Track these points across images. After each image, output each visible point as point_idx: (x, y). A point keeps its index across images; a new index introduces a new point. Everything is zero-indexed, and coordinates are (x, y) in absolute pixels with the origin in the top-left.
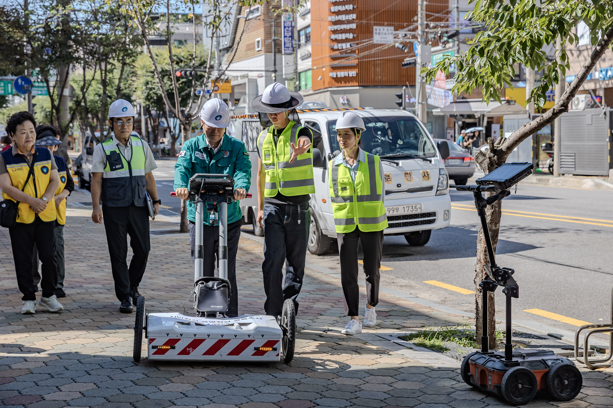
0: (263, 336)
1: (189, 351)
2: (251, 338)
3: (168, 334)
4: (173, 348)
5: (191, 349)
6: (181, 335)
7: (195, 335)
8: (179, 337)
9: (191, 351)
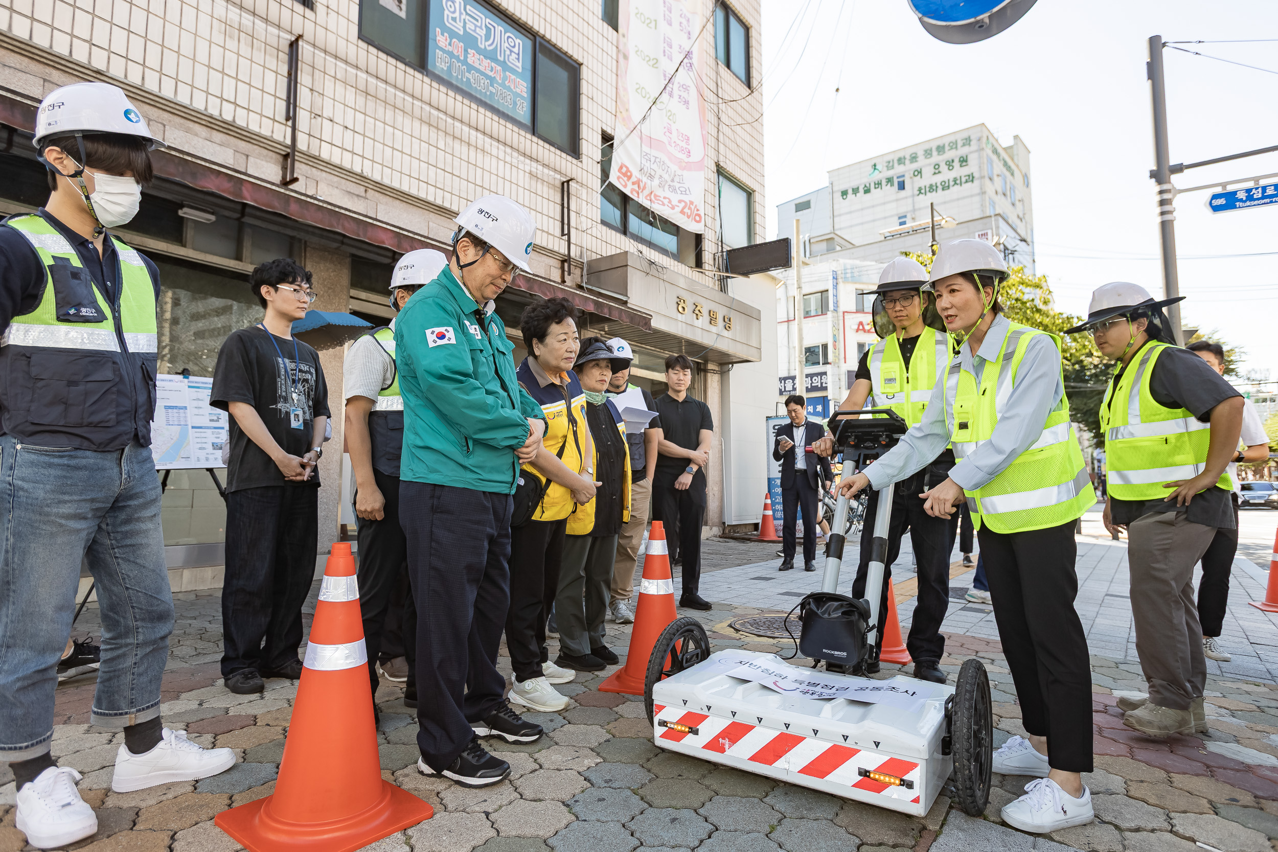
0: (877, 744)
1: (723, 744)
2: (849, 744)
3: (685, 702)
4: (696, 732)
5: (727, 742)
6: (709, 708)
7: (734, 714)
8: (705, 712)
9: (727, 746)
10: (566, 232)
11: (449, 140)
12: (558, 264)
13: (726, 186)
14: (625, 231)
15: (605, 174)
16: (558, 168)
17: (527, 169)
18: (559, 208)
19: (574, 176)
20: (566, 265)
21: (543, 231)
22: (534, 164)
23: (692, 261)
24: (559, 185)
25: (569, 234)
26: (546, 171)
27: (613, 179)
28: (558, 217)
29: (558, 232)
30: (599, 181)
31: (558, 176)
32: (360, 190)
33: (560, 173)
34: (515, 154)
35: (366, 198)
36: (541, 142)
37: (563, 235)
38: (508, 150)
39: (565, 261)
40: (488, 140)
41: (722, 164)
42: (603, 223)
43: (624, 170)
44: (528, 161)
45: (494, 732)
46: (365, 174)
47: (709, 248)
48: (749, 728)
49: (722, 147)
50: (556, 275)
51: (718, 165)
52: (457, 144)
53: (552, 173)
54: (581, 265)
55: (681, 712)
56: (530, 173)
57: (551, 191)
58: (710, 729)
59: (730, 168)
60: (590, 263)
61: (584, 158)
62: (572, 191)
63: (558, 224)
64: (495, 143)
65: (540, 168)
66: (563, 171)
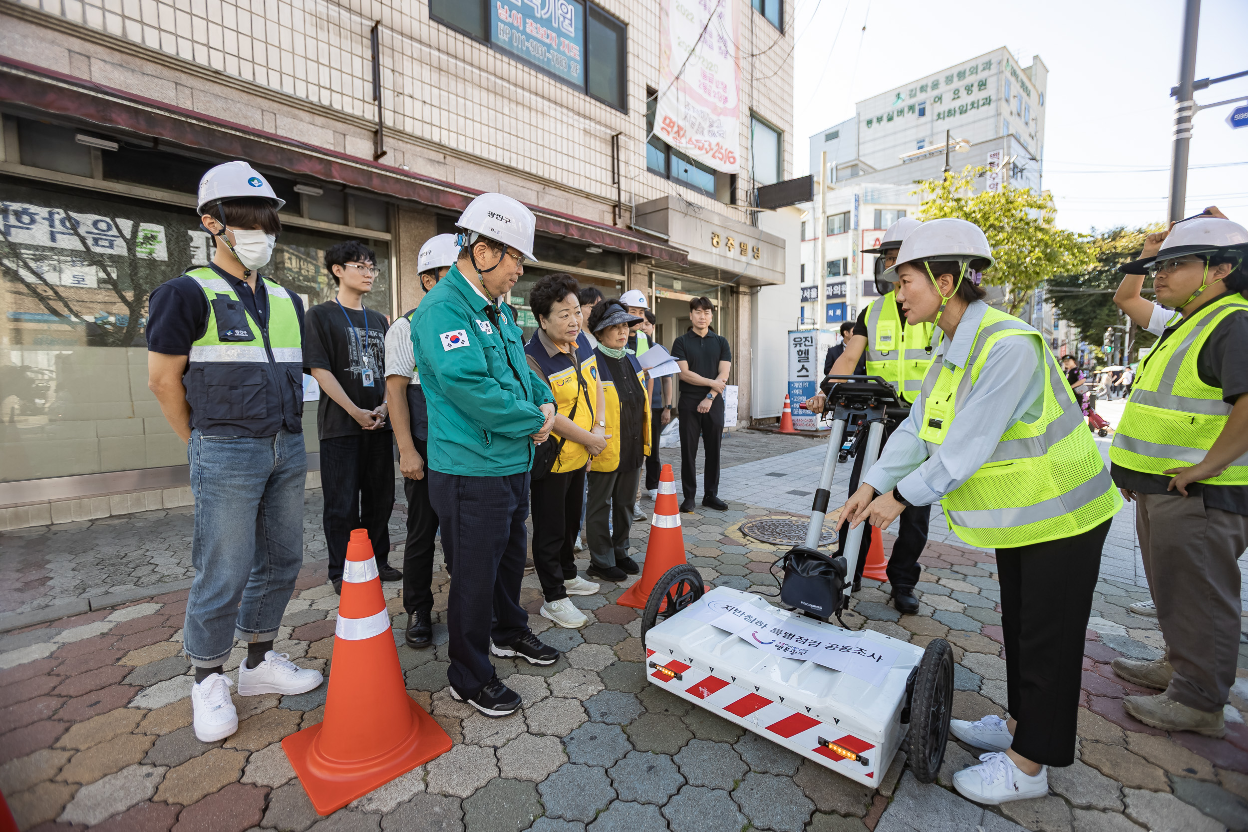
0: (837, 721)
2: (812, 716)
3: (672, 652)
4: (680, 678)
5: (705, 691)
6: (691, 661)
7: (712, 670)
8: (688, 663)
9: (705, 695)
10: (616, 180)
11: (513, 106)
12: (610, 209)
13: (759, 129)
14: (668, 176)
15: (650, 125)
16: (608, 124)
17: (582, 127)
18: (610, 160)
19: (623, 130)
20: (617, 209)
21: (597, 181)
22: (587, 122)
23: (727, 197)
24: (609, 138)
25: (618, 183)
26: (598, 127)
27: (657, 131)
28: (610, 168)
29: (610, 181)
30: (645, 133)
31: (609, 131)
32: (440, 157)
33: (611, 128)
34: (571, 114)
35: (445, 164)
36: (593, 101)
37: (614, 183)
38: (565, 111)
39: (616, 206)
40: (546, 103)
41: (755, 108)
42: (649, 170)
43: (668, 121)
44: (582, 119)
45: (519, 654)
46: (443, 143)
47: (742, 186)
48: (724, 684)
49: (755, 93)
50: (608, 220)
51: (751, 110)
52: (520, 108)
53: (603, 129)
54: (629, 209)
55: (669, 659)
56: (585, 130)
57: (603, 145)
58: (692, 677)
59: (762, 111)
60: (638, 207)
61: (631, 113)
62: (621, 143)
63: (610, 174)
64: (553, 106)
65: (593, 124)
66: (613, 126)
